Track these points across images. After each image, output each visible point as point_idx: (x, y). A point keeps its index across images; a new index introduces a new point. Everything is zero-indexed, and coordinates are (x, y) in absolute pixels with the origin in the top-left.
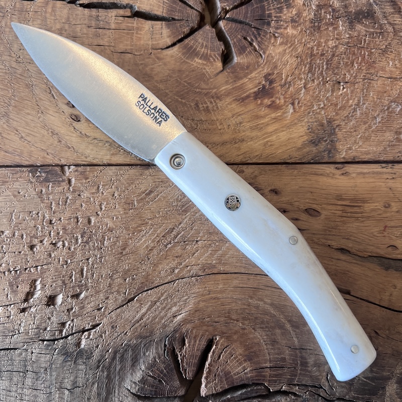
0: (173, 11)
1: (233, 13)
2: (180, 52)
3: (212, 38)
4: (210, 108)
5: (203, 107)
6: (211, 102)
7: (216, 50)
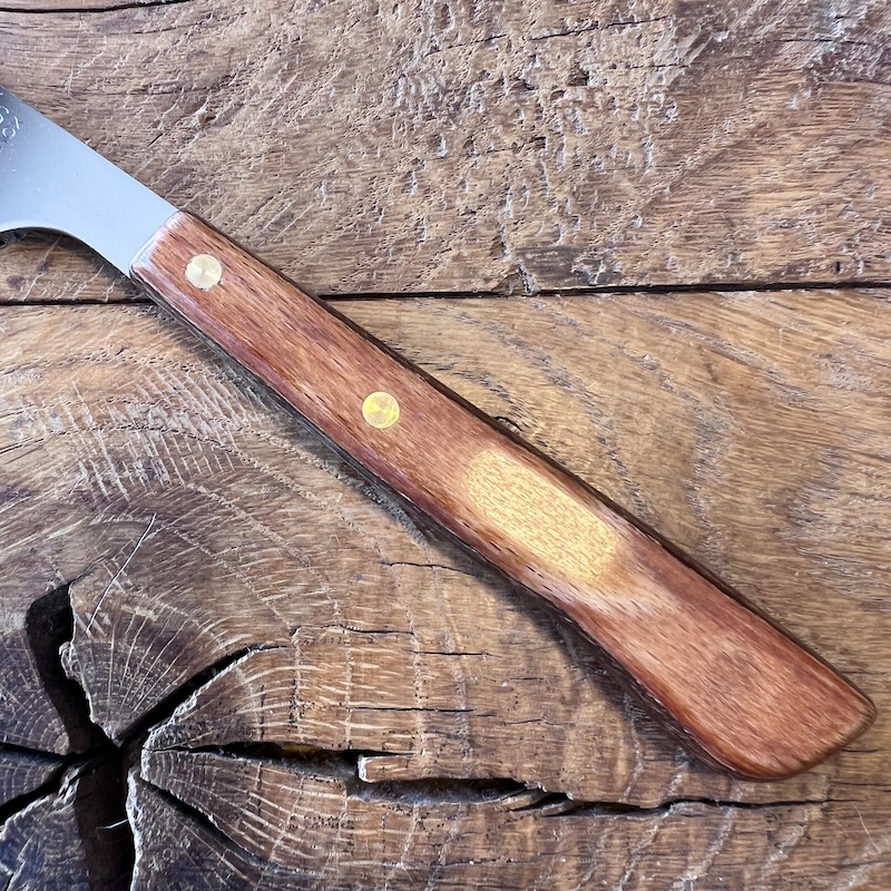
0: (231, 782)
1: (30, 782)
2: (204, 640)
3: (102, 691)
4: (112, 466)
5: (131, 469)
6: (107, 483)
7: (90, 650)
